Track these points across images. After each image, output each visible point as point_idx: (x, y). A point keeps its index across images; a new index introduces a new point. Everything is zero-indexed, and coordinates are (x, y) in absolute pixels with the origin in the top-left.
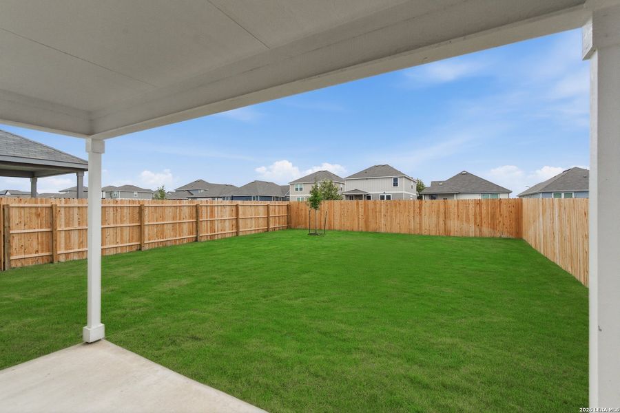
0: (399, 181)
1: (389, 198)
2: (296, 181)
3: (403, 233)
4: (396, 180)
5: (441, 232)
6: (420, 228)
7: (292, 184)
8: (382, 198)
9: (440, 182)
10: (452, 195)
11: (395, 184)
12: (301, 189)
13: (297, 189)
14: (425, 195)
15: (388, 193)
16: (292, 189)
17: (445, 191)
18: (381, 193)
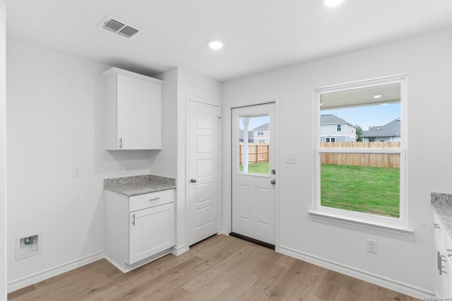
0: (342, 127)
1: (333, 140)
2: (258, 128)
3: (355, 165)
4: (339, 126)
5: (386, 165)
6: (369, 162)
7: (255, 130)
8: (328, 140)
9: (378, 127)
10: (389, 137)
11: (339, 129)
12: (262, 134)
13: (259, 134)
14: (364, 137)
15: (332, 136)
16: (256, 133)
17: (382, 134)
18: (327, 136)
